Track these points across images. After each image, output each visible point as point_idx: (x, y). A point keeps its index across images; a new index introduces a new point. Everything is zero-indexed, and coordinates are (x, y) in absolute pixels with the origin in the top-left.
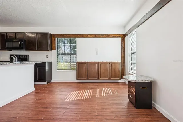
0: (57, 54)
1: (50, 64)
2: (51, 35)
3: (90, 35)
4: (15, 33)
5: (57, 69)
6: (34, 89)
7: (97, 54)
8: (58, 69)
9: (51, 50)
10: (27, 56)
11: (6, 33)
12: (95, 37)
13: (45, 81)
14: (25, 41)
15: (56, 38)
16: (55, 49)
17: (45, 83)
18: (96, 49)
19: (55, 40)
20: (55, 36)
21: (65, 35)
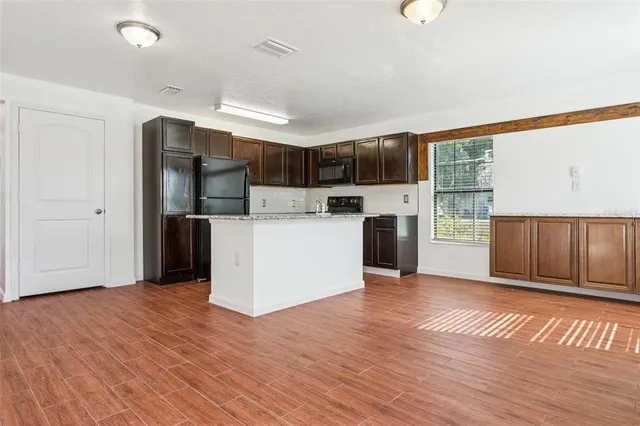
0: (432, 193)
1: (413, 221)
2: (415, 137)
3: (544, 120)
4: (336, 144)
5: (433, 236)
6: (361, 284)
7: (574, 186)
8: (436, 239)
9: (415, 181)
10: (360, 198)
11: (321, 147)
12: (566, 124)
13: (397, 269)
14: (354, 160)
15: (431, 146)
16: (427, 179)
17: (396, 274)
18: (571, 169)
19: (426, 149)
20: (427, 138)
21: (456, 133)
